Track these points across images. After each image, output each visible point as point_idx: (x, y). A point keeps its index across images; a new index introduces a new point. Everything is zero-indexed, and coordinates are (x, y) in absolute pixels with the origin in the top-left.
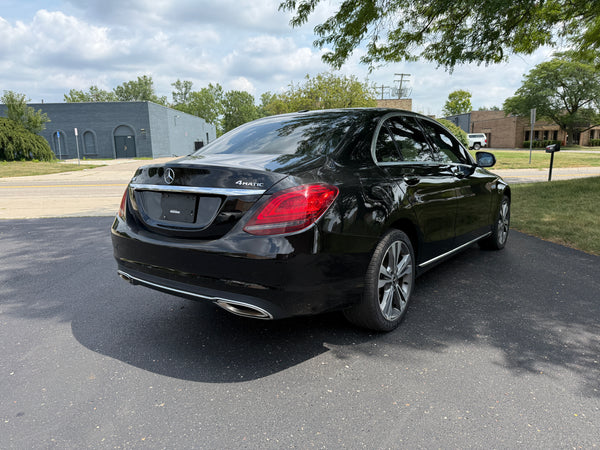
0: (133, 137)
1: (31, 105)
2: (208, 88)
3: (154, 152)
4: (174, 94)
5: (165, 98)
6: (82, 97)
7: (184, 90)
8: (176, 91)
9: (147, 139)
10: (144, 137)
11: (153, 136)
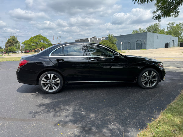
0: (141, 43)
1: (114, 37)
2: (179, 24)
3: (147, 47)
4: (167, 27)
5: (164, 29)
6: (136, 32)
7: (171, 26)
8: (168, 26)
9: (145, 44)
10: (145, 43)
11: (147, 43)
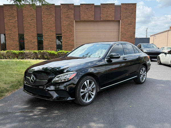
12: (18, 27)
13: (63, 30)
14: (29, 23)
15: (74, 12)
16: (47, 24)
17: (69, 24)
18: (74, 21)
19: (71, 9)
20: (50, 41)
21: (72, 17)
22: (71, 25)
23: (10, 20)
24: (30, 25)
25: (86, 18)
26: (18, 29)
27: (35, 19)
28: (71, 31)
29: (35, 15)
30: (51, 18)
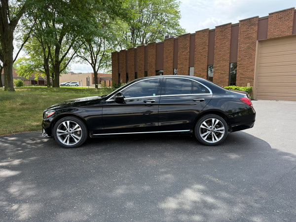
12: (189, 59)
13: (240, 57)
14: (200, 53)
15: (258, 28)
16: (220, 51)
17: (249, 48)
18: (257, 41)
19: (254, 24)
20: (221, 74)
21: (255, 35)
22: (252, 48)
23: (183, 52)
24: (202, 55)
25: (276, 34)
26: (189, 63)
27: (207, 47)
28: (251, 57)
29: (207, 42)
30: (225, 43)
